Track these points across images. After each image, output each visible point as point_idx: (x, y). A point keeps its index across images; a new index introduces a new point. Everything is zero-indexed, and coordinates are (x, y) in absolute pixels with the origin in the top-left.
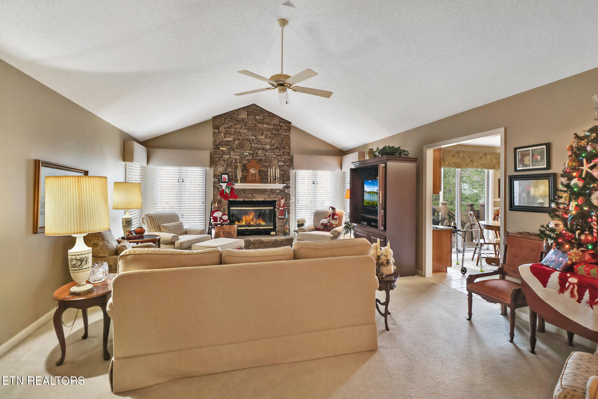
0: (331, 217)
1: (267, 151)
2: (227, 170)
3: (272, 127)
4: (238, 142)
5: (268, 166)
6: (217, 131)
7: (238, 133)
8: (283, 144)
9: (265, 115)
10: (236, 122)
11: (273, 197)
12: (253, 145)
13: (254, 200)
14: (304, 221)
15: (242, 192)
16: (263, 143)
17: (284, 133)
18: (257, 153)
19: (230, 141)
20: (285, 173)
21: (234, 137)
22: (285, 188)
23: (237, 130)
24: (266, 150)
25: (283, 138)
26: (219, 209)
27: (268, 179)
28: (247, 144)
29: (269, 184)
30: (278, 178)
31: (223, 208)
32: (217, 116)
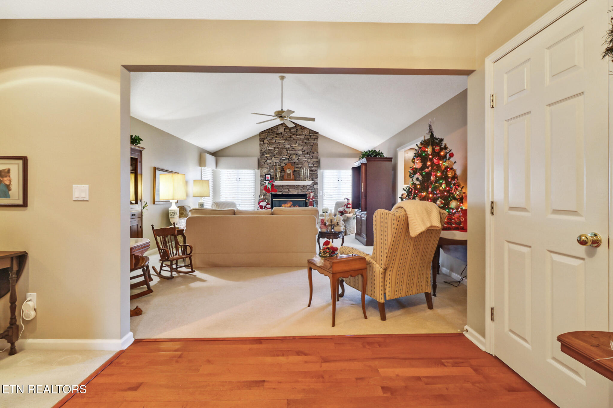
0: (346, 206)
1: (300, 156)
2: (270, 171)
3: (303, 137)
4: (278, 150)
5: (301, 168)
6: (262, 142)
7: (277, 143)
8: (312, 150)
9: (298, 128)
10: (276, 135)
11: (305, 191)
12: (289, 152)
13: (290, 193)
14: (327, 209)
15: (281, 187)
16: (296, 150)
17: (313, 142)
18: (292, 158)
19: (272, 149)
20: (314, 172)
21: (274, 146)
22: (314, 184)
23: (277, 141)
24: (299, 155)
25: (312, 146)
26: (265, 200)
27: (300, 177)
28: (285, 151)
29: (301, 181)
30: (308, 176)
31: (267, 199)
32: (262, 131)
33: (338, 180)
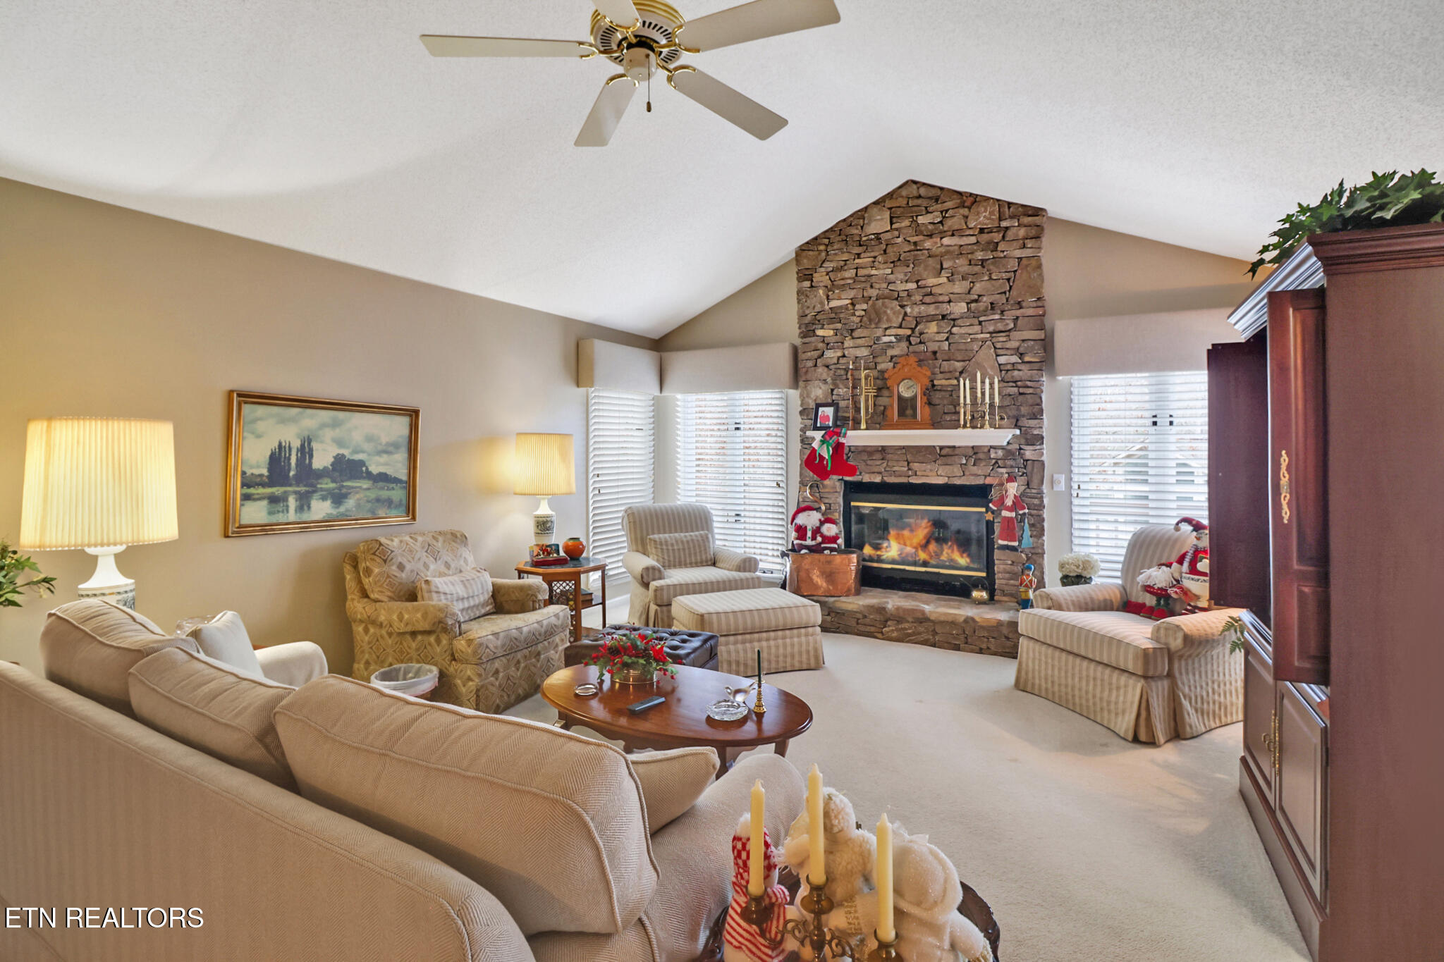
0: (1186, 564)
1: (959, 322)
2: (835, 392)
3: (973, 240)
4: (865, 306)
5: (961, 373)
6: (807, 284)
7: (863, 279)
8: (1014, 293)
9: (949, 204)
10: (857, 250)
11: (980, 472)
12: (908, 310)
13: (914, 480)
14: (1087, 564)
15: (878, 456)
16: (941, 299)
17: (1018, 253)
18: (921, 334)
19: (841, 307)
20: (1022, 390)
21: (852, 294)
22: (1023, 441)
23: (861, 272)
24: (954, 320)
25: (1015, 271)
26: (816, 505)
27: (959, 413)
28: (892, 309)
29: (960, 431)
30: (992, 405)
31: (826, 501)
32: (807, 243)
33: (1155, 423)
